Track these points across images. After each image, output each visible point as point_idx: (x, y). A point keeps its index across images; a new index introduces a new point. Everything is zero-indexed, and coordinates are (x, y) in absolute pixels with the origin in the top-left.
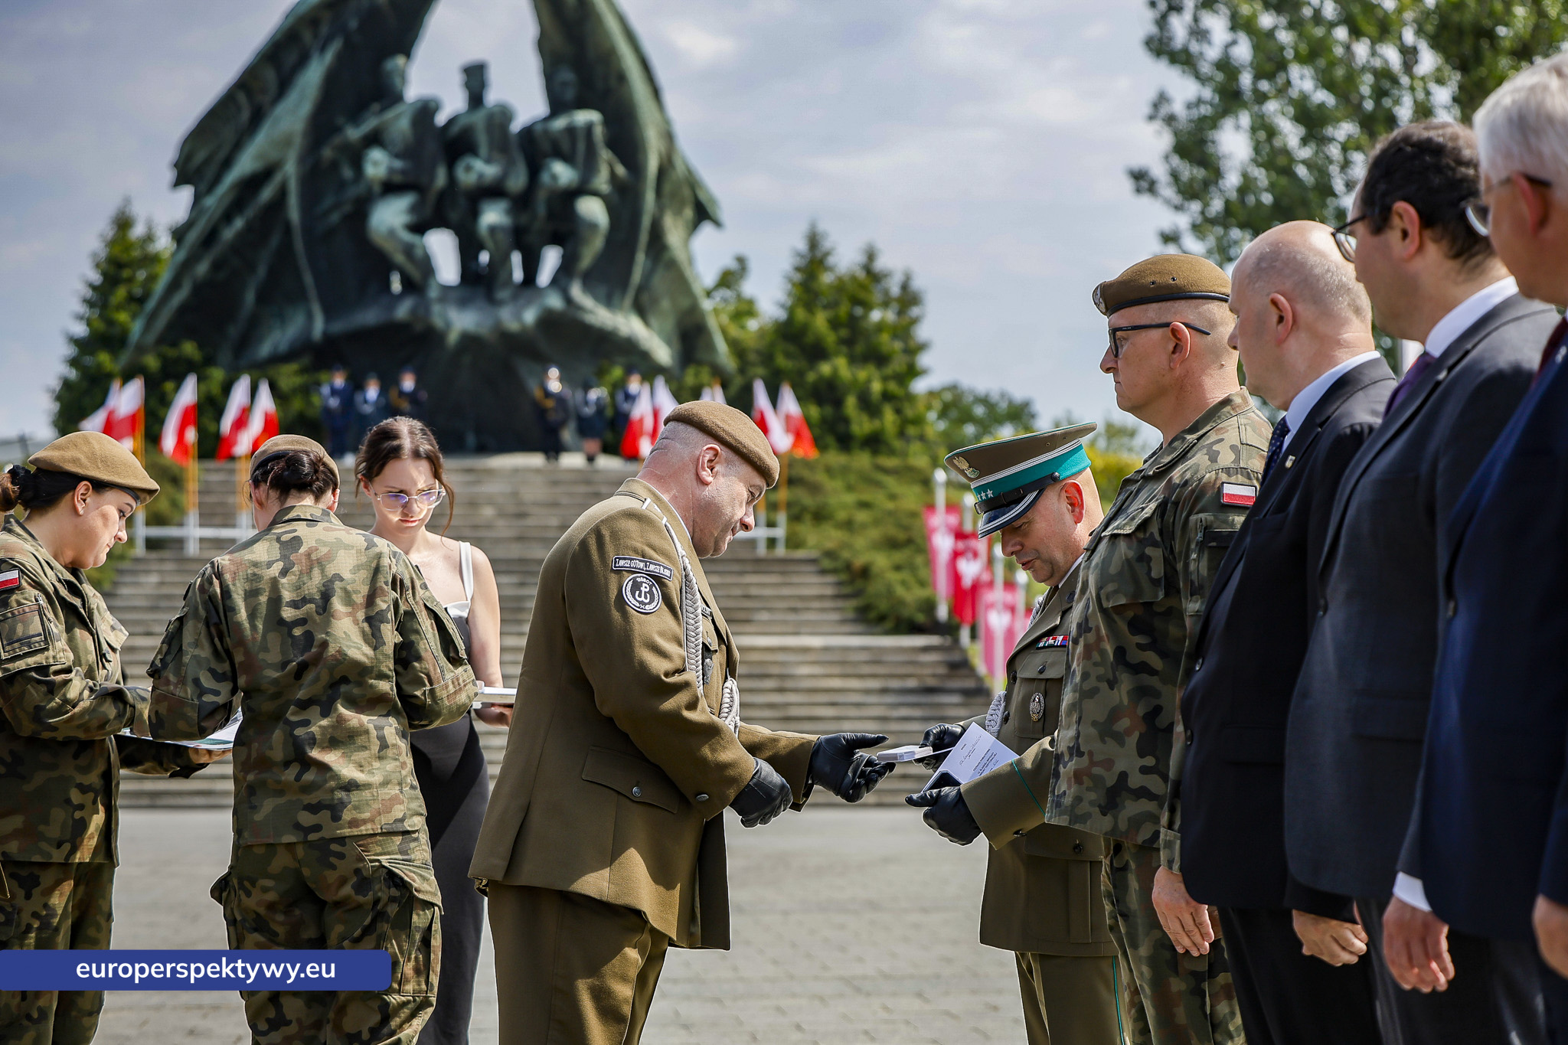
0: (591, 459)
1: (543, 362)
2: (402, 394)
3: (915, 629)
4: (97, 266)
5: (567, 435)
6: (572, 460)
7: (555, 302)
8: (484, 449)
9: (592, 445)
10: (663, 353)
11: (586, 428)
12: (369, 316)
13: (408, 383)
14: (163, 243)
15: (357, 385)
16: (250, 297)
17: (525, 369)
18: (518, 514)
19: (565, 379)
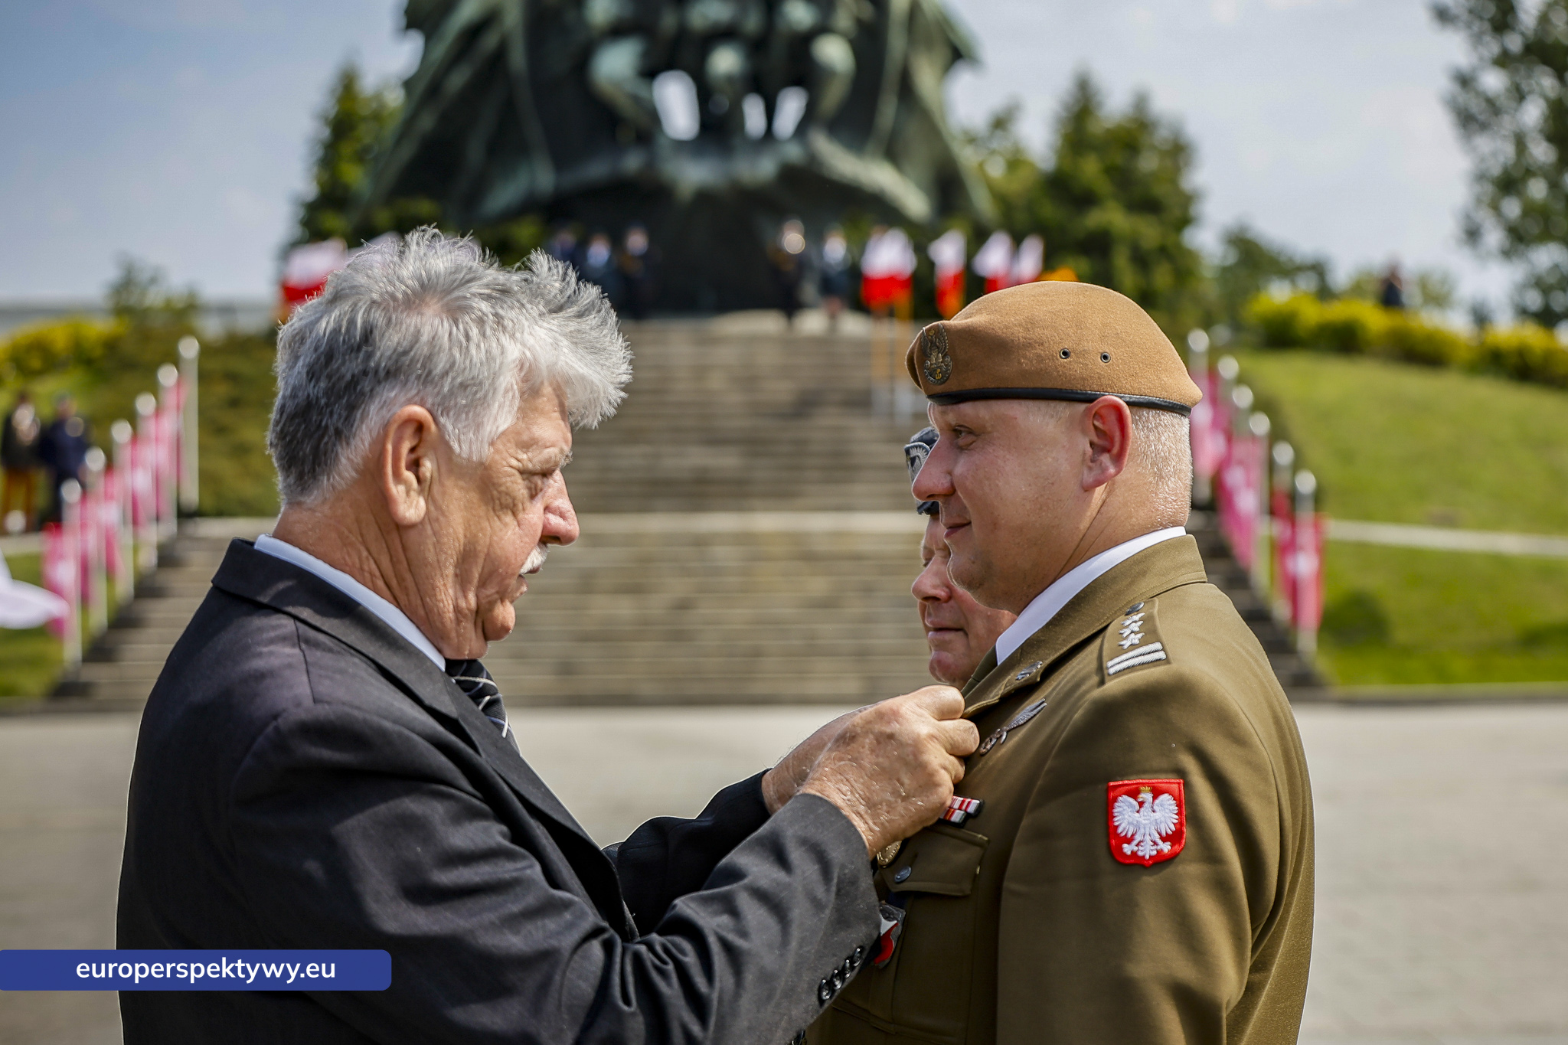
0: (833, 317)
2: (632, 255)
4: (327, 121)
6: (813, 322)
7: (793, 153)
9: (836, 303)
10: (915, 202)
11: (830, 287)
12: (596, 170)
13: (637, 241)
14: (395, 98)
16: (475, 151)
18: (748, 380)
19: (806, 236)
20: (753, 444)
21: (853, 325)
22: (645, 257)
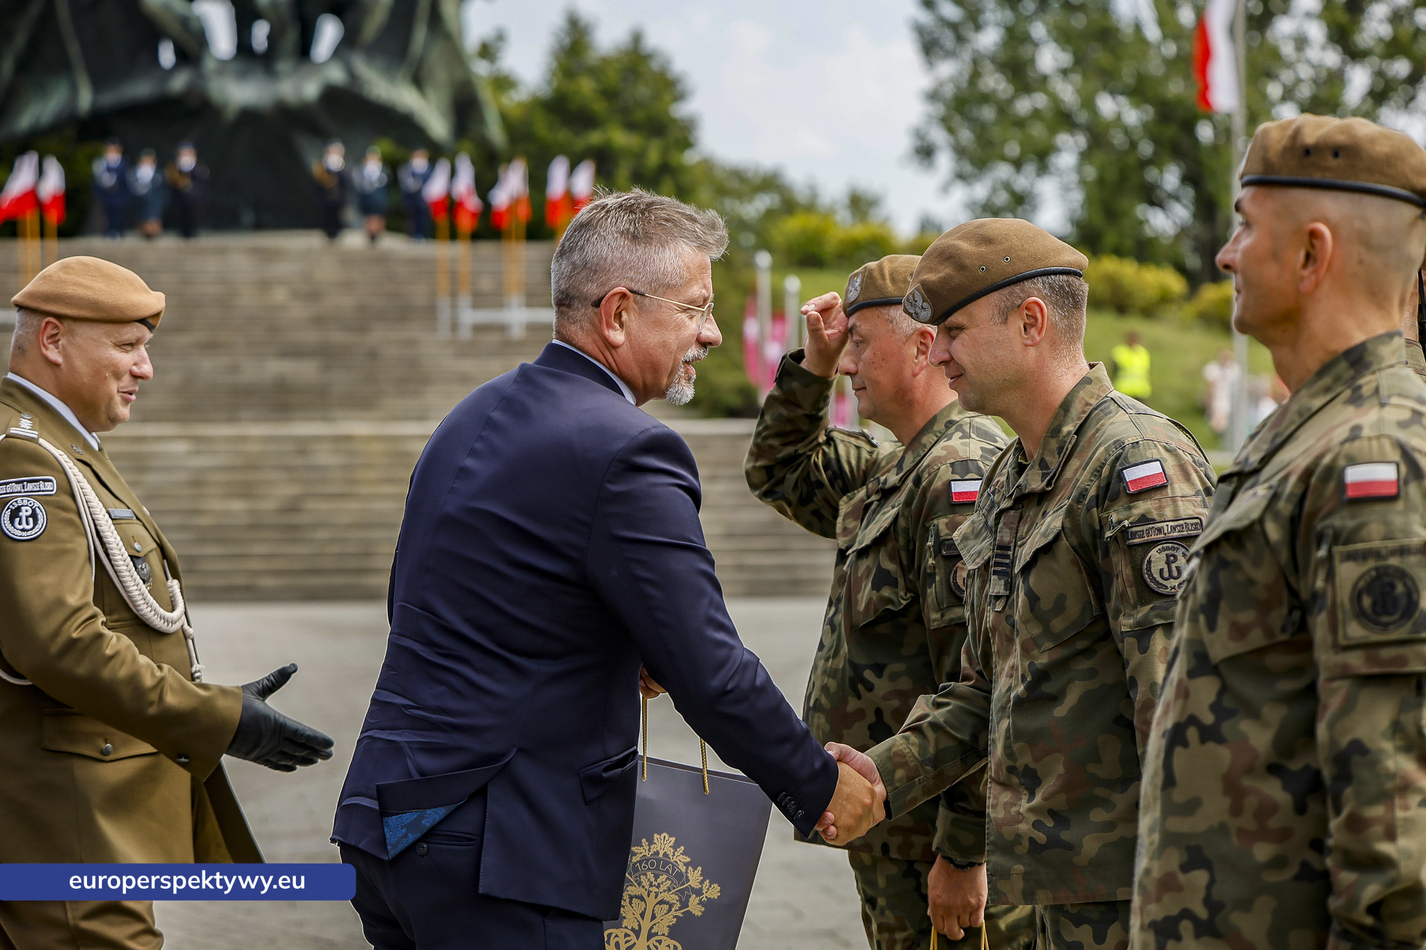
0: (373, 237)
1: (323, 137)
2: (181, 172)
3: (732, 413)
5: (351, 214)
6: (354, 240)
7: (337, 75)
8: (260, 226)
9: (375, 223)
10: (438, 125)
11: (368, 205)
12: (140, 89)
13: (187, 160)
15: (130, 160)
17: (305, 145)
18: (313, 295)
19: (347, 157)
20: (327, 354)
21: (394, 244)
22: (193, 174)
